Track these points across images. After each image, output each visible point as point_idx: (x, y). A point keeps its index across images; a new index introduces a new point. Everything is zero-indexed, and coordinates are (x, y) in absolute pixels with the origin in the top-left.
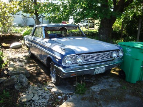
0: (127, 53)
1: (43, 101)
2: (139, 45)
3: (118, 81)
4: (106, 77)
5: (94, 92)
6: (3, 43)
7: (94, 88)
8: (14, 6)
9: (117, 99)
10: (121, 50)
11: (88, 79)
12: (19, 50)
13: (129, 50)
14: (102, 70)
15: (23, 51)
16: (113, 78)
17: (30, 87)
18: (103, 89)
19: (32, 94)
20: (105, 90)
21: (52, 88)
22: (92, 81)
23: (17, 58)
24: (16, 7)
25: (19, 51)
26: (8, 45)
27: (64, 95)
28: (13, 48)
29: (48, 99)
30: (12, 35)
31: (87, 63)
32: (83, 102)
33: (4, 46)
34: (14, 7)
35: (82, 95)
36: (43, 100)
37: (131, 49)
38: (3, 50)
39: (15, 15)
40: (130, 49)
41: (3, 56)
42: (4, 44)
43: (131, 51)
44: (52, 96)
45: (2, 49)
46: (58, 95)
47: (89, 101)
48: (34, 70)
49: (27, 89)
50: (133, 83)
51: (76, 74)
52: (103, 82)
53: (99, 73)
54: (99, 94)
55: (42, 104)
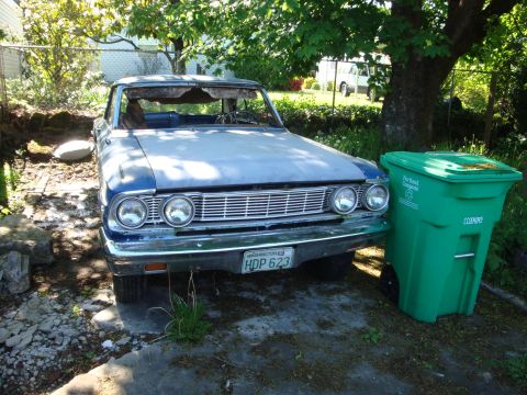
0: (403, 196)
1: (41, 354)
2: (444, 164)
3: (367, 308)
4: (332, 286)
5: (239, 340)
6: (32, 142)
7: (252, 327)
8: (104, 11)
9: (310, 377)
10: (375, 182)
11: (254, 288)
12: (78, 169)
13: (411, 185)
14: (276, 257)
15: (91, 173)
16: (355, 294)
17: (29, 299)
18: (283, 332)
19: (21, 326)
20: (290, 336)
21: (98, 311)
22: (262, 299)
23: (60, 195)
24: (110, 15)
25: (81, 171)
26: (46, 149)
27: (124, 340)
28: (60, 161)
29: (60, 348)
30: (66, 113)
31: (210, 227)
32: (172, 371)
33: (32, 151)
34: (102, 15)
35: (186, 344)
36: (43, 348)
37: (417, 183)
38: (28, 164)
39: (106, 42)
40: (414, 182)
41: (14, 188)
42: (34, 147)
43: (417, 189)
44: (83, 338)
45: (25, 161)
46: (107, 338)
47: (197, 372)
48: (85, 242)
49: (18, 305)
50: (422, 322)
51: (165, 266)
52: (302, 306)
53: (266, 267)
54: (254, 349)
55: (32, 362)
